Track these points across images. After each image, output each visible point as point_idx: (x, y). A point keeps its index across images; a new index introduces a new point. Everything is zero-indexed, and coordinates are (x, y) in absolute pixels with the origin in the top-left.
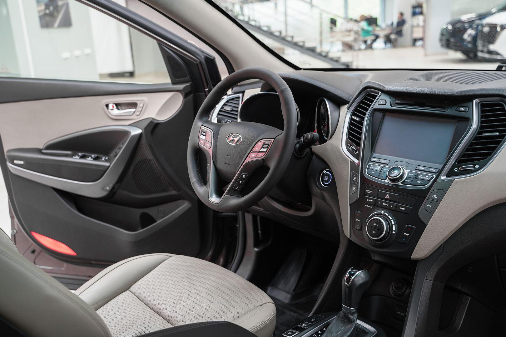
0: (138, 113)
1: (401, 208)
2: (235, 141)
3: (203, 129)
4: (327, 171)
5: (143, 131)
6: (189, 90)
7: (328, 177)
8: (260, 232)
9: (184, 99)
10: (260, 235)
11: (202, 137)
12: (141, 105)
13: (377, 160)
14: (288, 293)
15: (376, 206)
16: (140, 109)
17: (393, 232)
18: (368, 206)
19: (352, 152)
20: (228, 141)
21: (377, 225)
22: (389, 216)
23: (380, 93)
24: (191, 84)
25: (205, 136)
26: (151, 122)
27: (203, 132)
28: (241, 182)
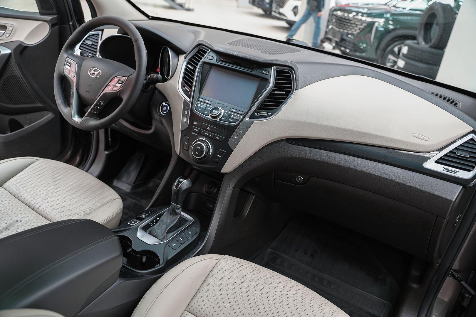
0: (7, 35)
1: (217, 138)
2: (96, 74)
3: (68, 61)
4: (165, 103)
5: (13, 52)
6: (55, 22)
7: (166, 108)
8: (110, 139)
9: (50, 29)
10: (110, 142)
11: (67, 67)
12: (11, 29)
13: (203, 100)
14: (129, 185)
15: (200, 134)
16: (10, 32)
17: (210, 154)
18: (194, 134)
19: (185, 92)
20: (89, 74)
21: (200, 148)
22: (208, 143)
23: (210, 50)
24: (57, 17)
25: (70, 66)
26: (20, 45)
27: (68, 63)
28: (99, 108)
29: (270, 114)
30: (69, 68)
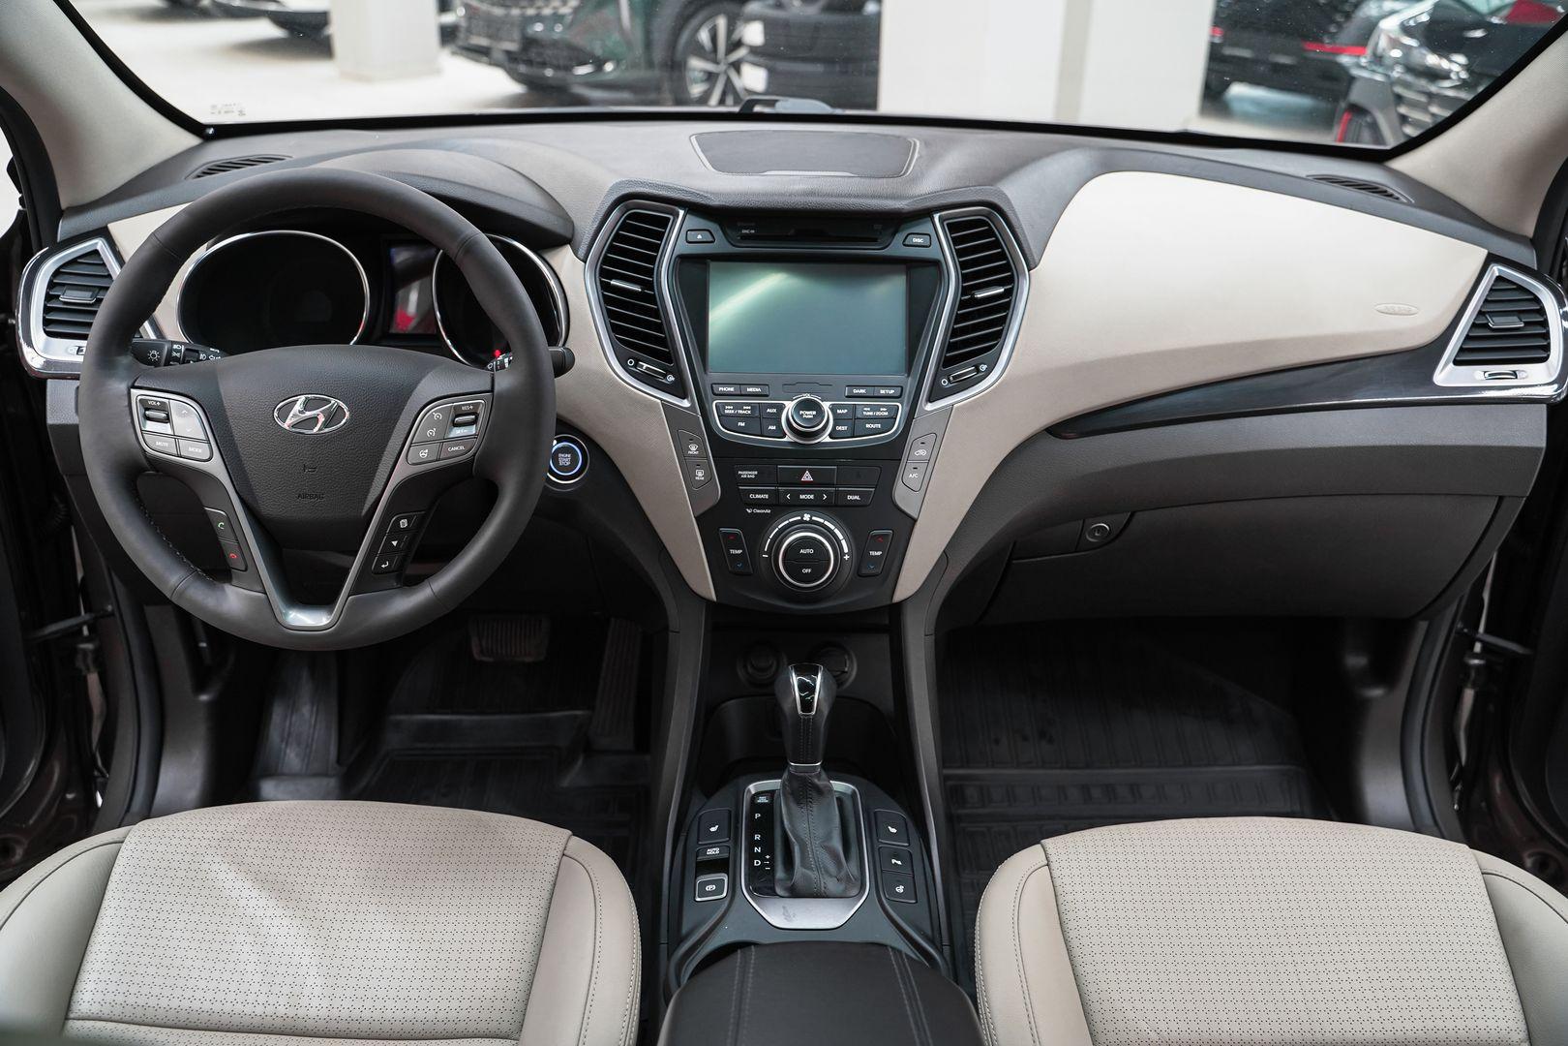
1: (850, 497)
3: (147, 400)
4: (559, 441)
7: (569, 456)
8: (203, 645)
11: (150, 426)
13: (732, 389)
15: (780, 507)
17: (846, 557)
18: (758, 511)
19: (649, 379)
20: (284, 425)
21: (811, 551)
22: (826, 523)
25: (167, 420)
27: (147, 409)
28: (395, 543)
29: (984, 367)
30: (166, 428)
